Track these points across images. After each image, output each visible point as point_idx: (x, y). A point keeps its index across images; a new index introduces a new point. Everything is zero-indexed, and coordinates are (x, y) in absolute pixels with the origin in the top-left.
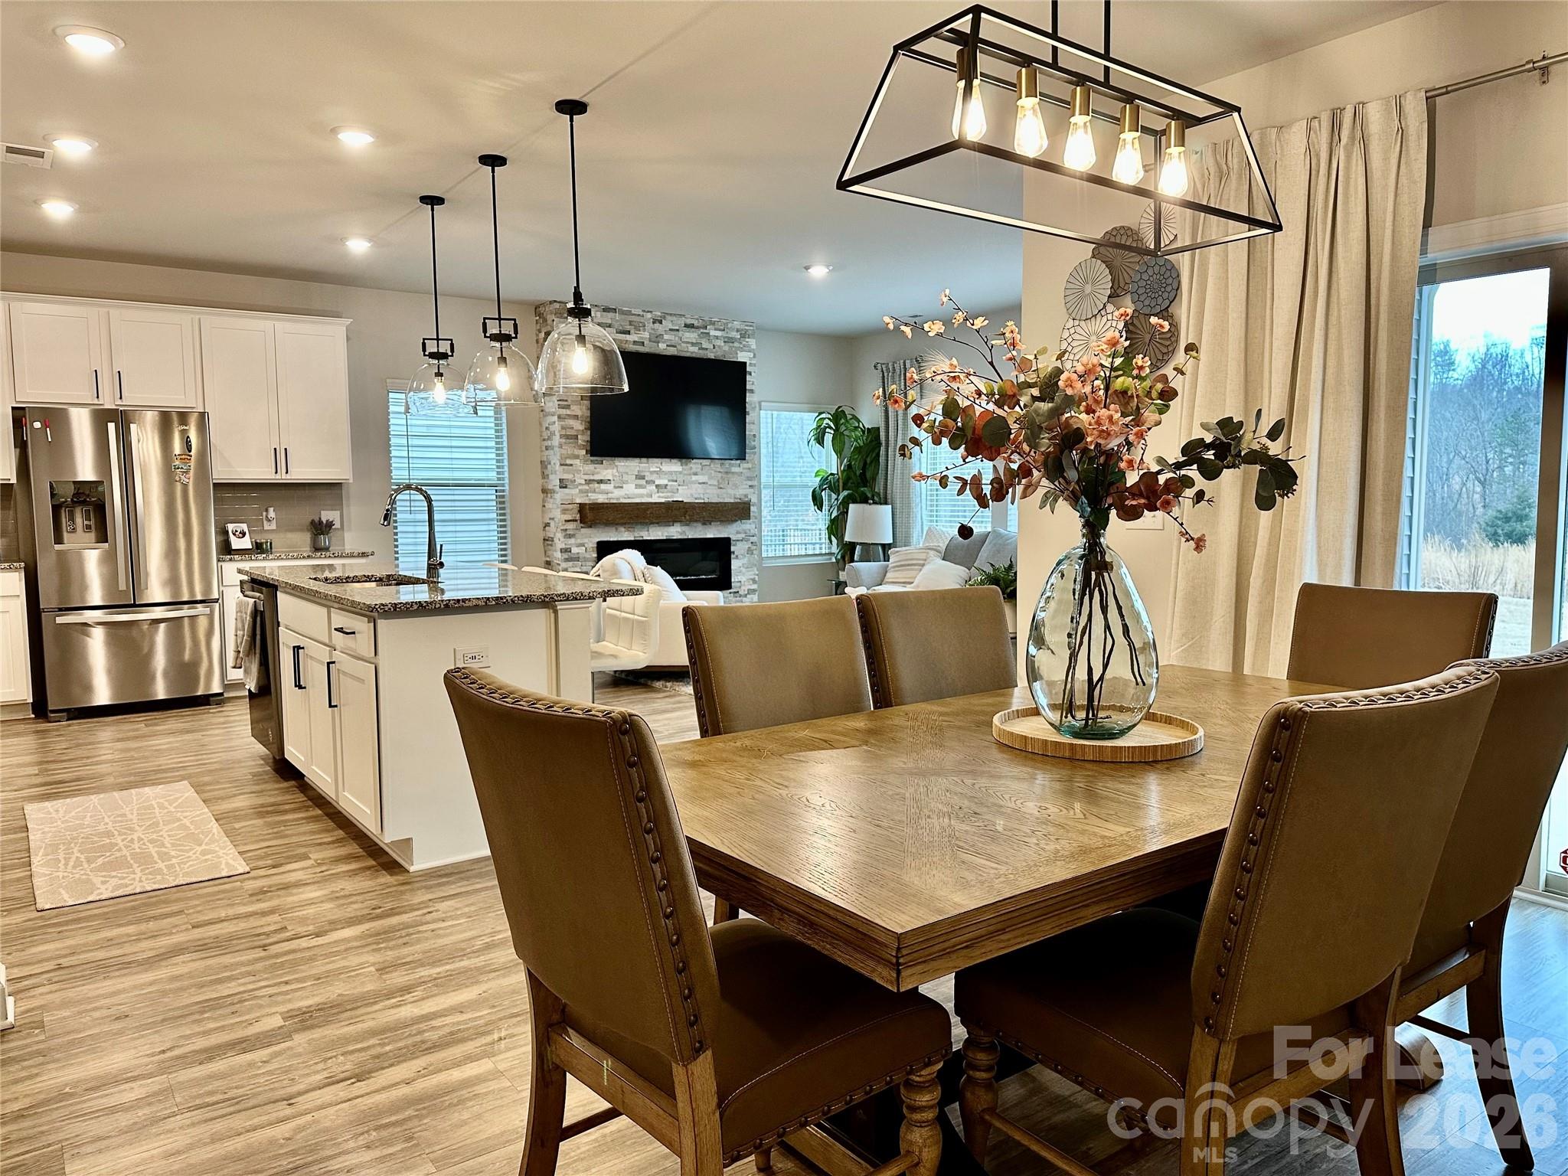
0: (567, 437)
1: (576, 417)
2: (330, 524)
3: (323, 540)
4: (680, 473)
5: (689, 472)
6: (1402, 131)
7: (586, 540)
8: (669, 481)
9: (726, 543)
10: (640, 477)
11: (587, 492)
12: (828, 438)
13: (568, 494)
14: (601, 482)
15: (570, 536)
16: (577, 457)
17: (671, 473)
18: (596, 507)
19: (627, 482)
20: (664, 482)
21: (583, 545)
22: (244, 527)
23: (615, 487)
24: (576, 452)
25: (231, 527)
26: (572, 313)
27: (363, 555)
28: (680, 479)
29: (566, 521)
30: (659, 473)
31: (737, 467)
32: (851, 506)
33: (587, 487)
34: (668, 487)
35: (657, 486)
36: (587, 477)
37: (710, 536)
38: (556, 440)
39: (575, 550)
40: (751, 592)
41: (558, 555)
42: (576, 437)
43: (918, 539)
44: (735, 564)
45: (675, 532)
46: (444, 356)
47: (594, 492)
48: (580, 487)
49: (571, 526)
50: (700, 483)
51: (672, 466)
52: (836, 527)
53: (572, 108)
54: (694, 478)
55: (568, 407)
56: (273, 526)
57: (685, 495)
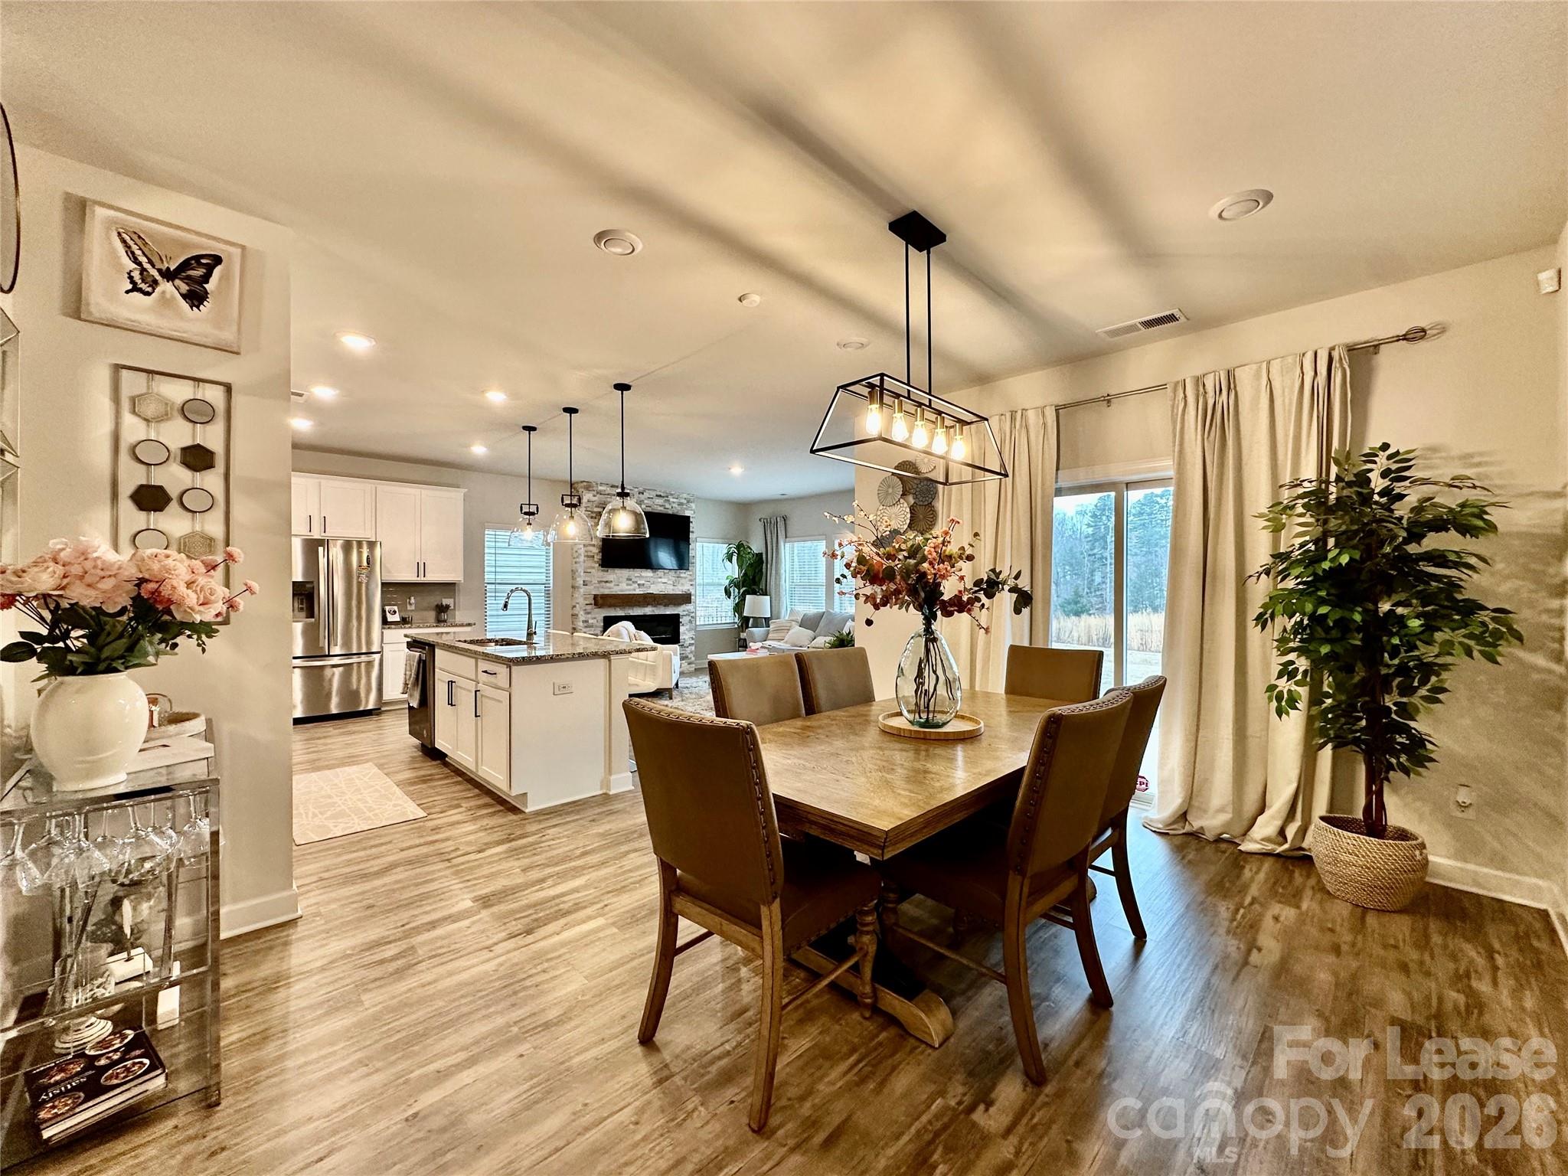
0: (588, 557)
1: (594, 546)
2: (448, 607)
3: (444, 616)
4: (652, 577)
5: (656, 577)
6: (1045, 424)
7: (599, 616)
8: (645, 581)
9: (677, 616)
10: (629, 579)
11: (599, 588)
12: (735, 558)
13: (587, 589)
14: (607, 582)
15: (588, 613)
16: (594, 568)
17: (645, 577)
18: (604, 597)
19: (621, 582)
20: (642, 582)
21: (596, 619)
22: (396, 608)
23: (615, 585)
24: (593, 565)
25: (387, 608)
26: (619, 495)
27: (469, 625)
28: (652, 580)
29: (585, 604)
30: (641, 577)
31: (683, 574)
32: (748, 597)
33: (599, 585)
34: (645, 585)
35: (638, 585)
36: (599, 579)
37: (668, 613)
38: (582, 558)
39: (591, 622)
40: (690, 645)
41: (581, 624)
42: (593, 557)
43: (785, 616)
44: (682, 629)
45: (648, 611)
46: (533, 514)
47: (603, 588)
48: (595, 585)
49: (589, 607)
50: (662, 583)
51: (648, 573)
52: (739, 608)
53: (622, 387)
54: (660, 580)
56: (413, 608)
57: (654, 590)
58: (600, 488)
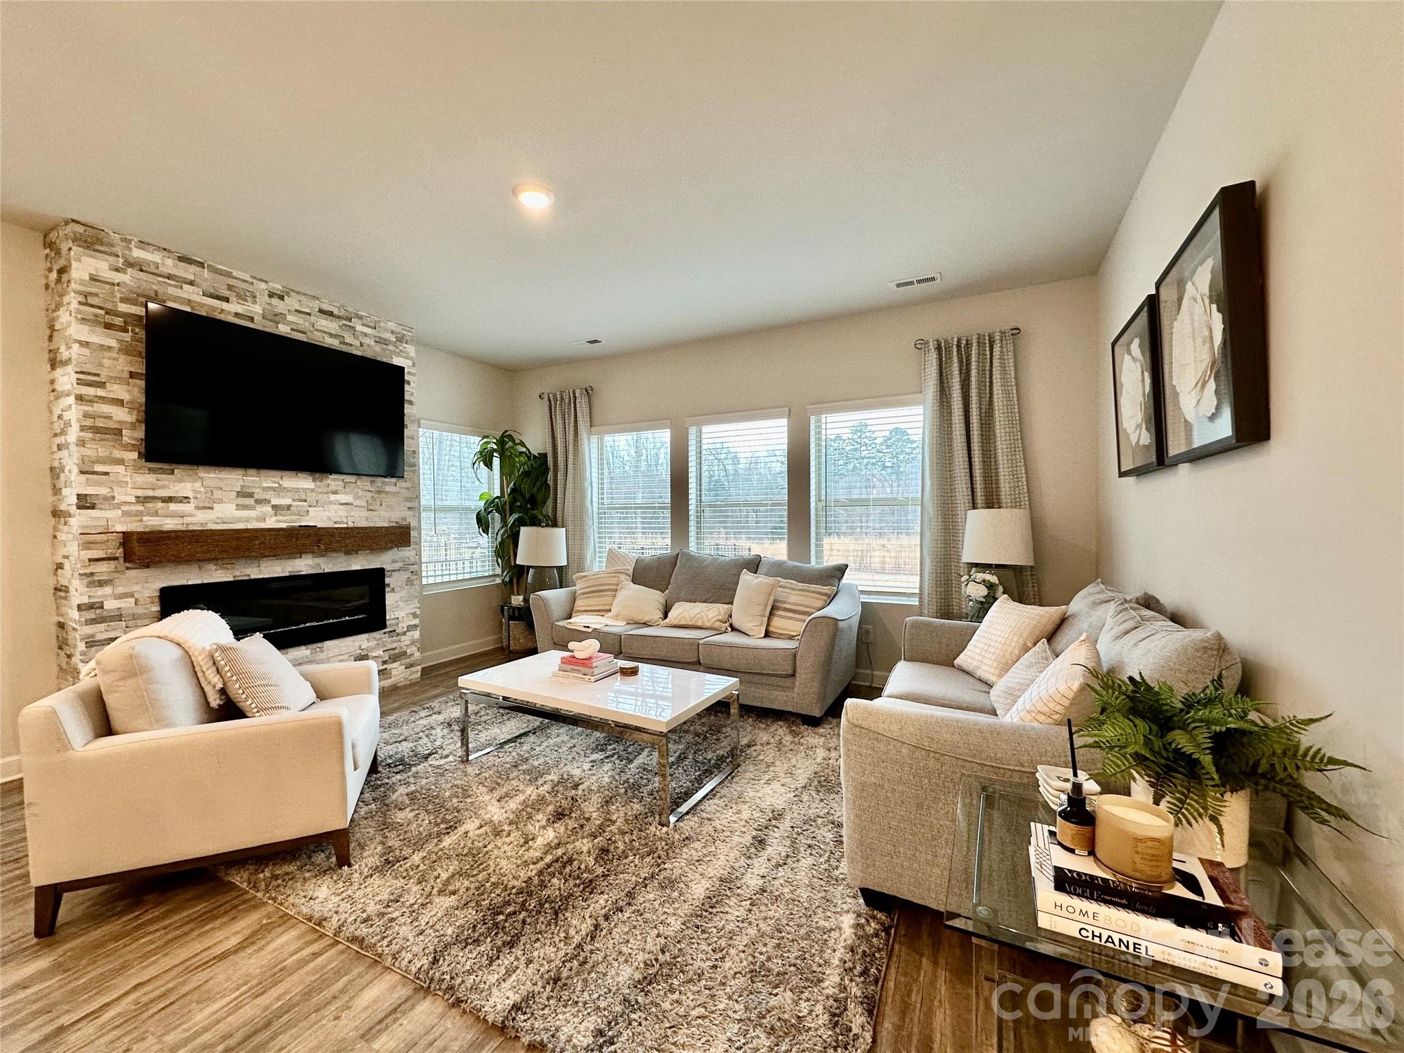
0: (96, 430)
1: (119, 402)
4: (312, 490)
5: (324, 490)
7: (136, 588)
8: (294, 500)
9: (379, 574)
10: (244, 494)
11: (140, 514)
12: (496, 462)
13: (98, 518)
14: (170, 499)
15: (101, 584)
16: (120, 462)
17: (297, 490)
19: (221, 501)
20: (286, 501)
21: (131, 595)
23: (198, 508)
24: (117, 454)
28: (312, 497)
29: (90, 560)
30: (279, 490)
31: (390, 485)
32: (524, 531)
33: (141, 508)
34: (293, 508)
35: (274, 507)
36: (140, 493)
37: (356, 566)
38: (74, 435)
39: (110, 605)
40: (411, 628)
41: (75, 613)
42: (118, 432)
44: (390, 599)
45: (304, 567)
47: (156, 514)
48: (125, 508)
49: (102, 568)
50: (341, 504)
51: (302, 482)
54: (333, 497)
55: (102, 385)
57: (319, 518)
58: (138, 254)
